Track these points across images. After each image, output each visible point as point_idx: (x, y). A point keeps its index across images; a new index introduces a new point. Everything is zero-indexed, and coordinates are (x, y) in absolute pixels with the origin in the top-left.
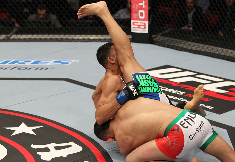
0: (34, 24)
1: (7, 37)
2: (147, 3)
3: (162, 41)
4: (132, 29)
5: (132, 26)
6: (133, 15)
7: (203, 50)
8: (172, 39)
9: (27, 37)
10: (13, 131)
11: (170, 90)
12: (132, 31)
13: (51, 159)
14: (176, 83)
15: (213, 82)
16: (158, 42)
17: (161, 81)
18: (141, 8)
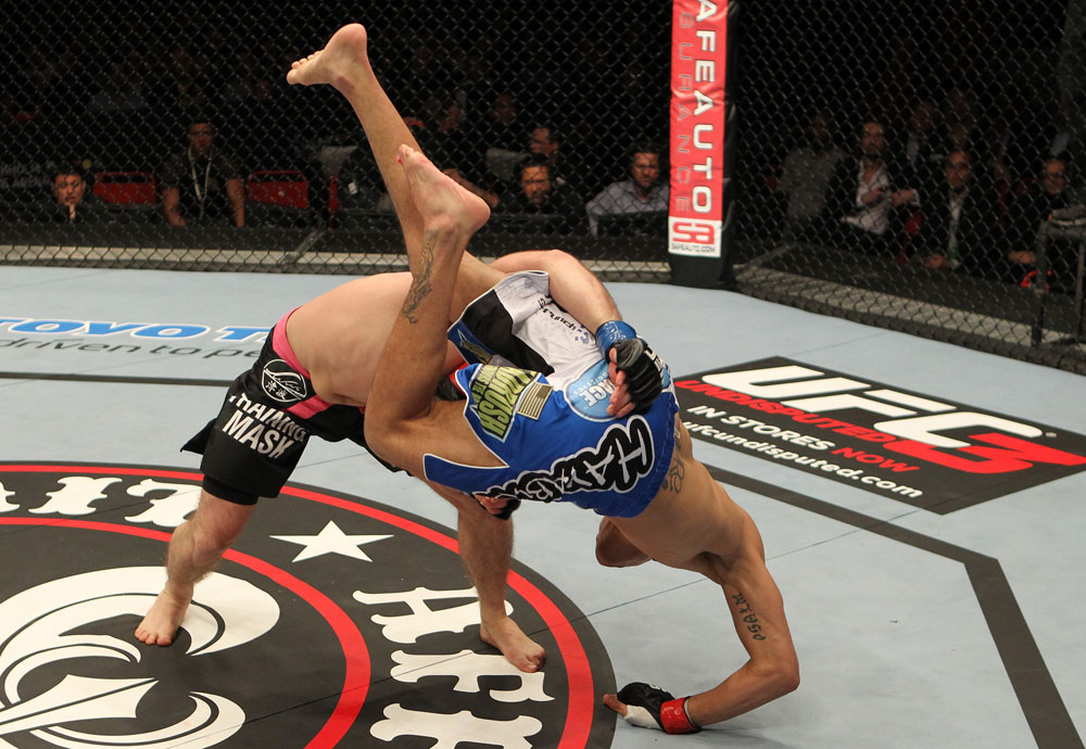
0: (370, 220)
1: (287, 257)
2: (720, 164)
3: (763, 282)
4: (671, 242)
5: (672, 234)
6: (674, 202)
7: (893, 314)
8: (794, 277)
9: (350, 261)
10: (302, 548)
11: (785, 435)
12: (671, 250)
13: (417, 639)
14: (806, 413)
15: (922, 413)
16: (752, 285)
17: (758, 404)
18: (700, 180)
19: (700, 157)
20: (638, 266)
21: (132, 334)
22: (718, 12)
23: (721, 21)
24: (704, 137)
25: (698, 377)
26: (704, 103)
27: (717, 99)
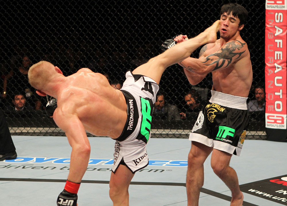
2: (285, 92)
4: (266, 123)
19: (278, 89)
20: (253, 133)
21: (53, 162)
22: (283, 32)
23: (284, 36)
24: (279, 81)
25: (279, 178)
26: (278, 68)
27: (284, 66)
